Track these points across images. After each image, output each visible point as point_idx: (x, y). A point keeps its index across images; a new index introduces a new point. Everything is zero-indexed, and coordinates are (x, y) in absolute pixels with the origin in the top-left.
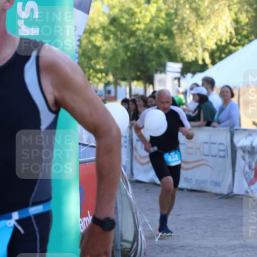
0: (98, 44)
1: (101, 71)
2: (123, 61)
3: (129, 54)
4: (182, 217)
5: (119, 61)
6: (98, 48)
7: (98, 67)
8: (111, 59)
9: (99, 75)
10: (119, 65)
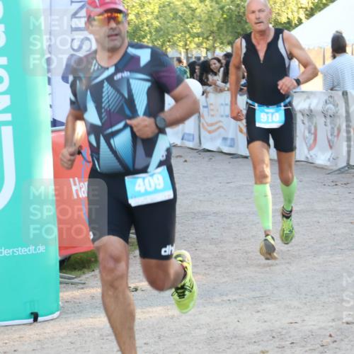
0: (193, 6)
1: (198, 35)
2: (219, 23)
3: (225, 16)
4: (231, 185)
5: (215, 24)
6: (194, 10)
7: (195, 31)
8: (206, 21)
9: (196, 39)
10: (215, 28)
